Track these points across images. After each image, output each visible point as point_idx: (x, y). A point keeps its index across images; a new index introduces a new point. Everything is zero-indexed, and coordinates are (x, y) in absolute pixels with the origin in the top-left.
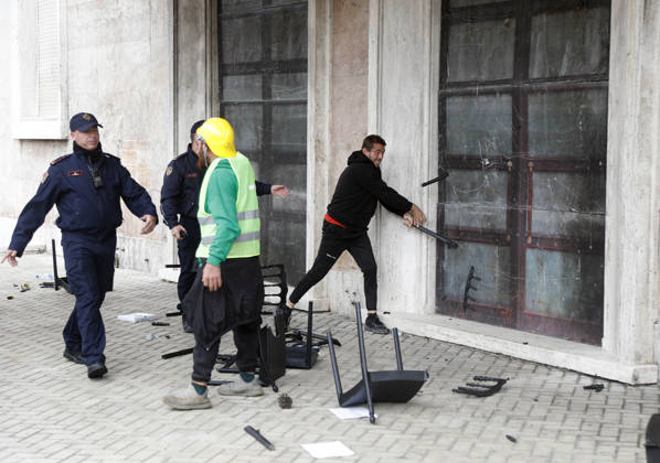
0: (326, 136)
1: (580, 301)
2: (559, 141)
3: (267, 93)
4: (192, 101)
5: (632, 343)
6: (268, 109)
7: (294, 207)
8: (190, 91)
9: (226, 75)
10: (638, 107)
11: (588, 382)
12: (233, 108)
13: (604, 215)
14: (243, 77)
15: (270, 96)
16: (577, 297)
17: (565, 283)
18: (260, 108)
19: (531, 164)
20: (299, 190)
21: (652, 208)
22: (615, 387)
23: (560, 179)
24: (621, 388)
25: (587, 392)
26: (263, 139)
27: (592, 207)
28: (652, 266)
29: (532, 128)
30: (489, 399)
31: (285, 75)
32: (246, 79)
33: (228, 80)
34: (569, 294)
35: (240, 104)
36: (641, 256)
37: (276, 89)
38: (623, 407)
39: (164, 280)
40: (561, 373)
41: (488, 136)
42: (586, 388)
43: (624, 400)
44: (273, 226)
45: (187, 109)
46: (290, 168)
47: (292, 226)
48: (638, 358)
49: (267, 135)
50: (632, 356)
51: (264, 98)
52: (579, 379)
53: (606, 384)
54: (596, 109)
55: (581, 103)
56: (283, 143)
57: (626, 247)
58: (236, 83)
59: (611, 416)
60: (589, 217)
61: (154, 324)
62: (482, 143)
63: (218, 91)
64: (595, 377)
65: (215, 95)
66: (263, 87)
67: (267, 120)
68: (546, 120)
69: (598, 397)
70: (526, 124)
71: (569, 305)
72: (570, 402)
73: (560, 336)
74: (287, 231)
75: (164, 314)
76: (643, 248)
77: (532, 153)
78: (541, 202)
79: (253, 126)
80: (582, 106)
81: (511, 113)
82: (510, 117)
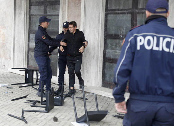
3: (45, 11)
4: (20, 14)
8: (19, 10)
9: (32, 5)
12: (34, 16)
14: (37, 6)
15: (46, 13)
31: (51, 6)
33: (32, 7)
35: (36, 15)
37: (49, 10)
39: (10, 72)
41: (122, 28)
45: (18, 16)
51: (44, 13)
58: (35, 8)
61: (7, 88)
62: (120, 30)
63: (29, 11)
66: (44, 10)
74: (51, 58)
81: (131, 20)
82: (130, 22)
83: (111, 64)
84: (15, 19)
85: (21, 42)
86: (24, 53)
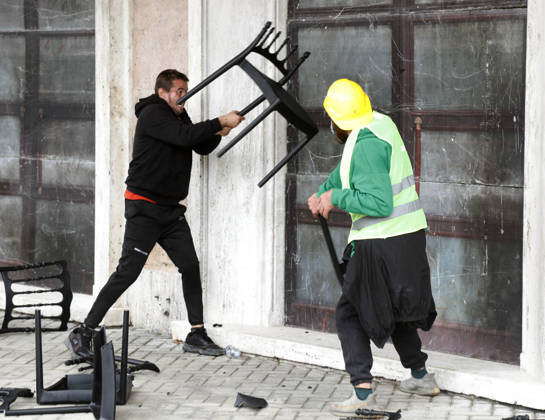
0: (125, 82)
1: (488, 304)
2: (457, 89)
3: (31, 19)
6: (33, 42)
7: (75, 180)
11: (507, 413)
13: (521, 188)
15: (36, 24)
16: (483, 299)
17: (466, 280)
18: (21, 41)
19: (418, 120)
20: (81, 156)
23: (460, 140)
26: (27, 85)
27: (503, 178)
29: (419, 72)
34: (473, 295)
37: (47, 14)
40: (467, 403)
44: (42, 208)
46: (69, 126)
47: (72, 208)
49: (32, 80)
51: (26, 28)
52: (493, 409)
53: (531, 415)
54: (508, 46)
55: (487, 38)
56: (58, 90)
60: (500, 191)
64: (515, 406)
66: (26, 11)
67: (32, 59)
68: (439, 62)
70: (411, 66)
71: (474, 310)
73: (461, 352)
74: (62, 215)
77: (420, 105)
78: (433, 170)
79: (10, 65)
80: (490, 42)
81: (389, 50)
82: (389, 58)
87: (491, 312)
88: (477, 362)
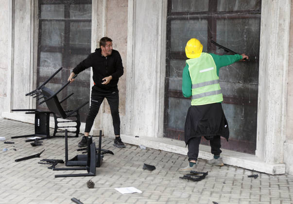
1: (244, 130)
2: (233, 45)
3: (67, 14)
4: (23, 18)
5: (273, 153)
6: (68, 24)
8: (21, 13)
9: (43, 4)
10: (278, 29)
11: (250, 173)
12: (47, 22)
13: (257, 85)
14: (53, 6)
15: (69, 17)
16: (242, 128)
17: (235, 121)
18: (63, 23)
21: (284, 81)
22: (263, 176)
23: (234, 65)
24: (267, 177)
25: (250, 178)
26: (65, 40)
27: (251, 81)
28: (283, 113)
29: (218, 38)
30: (200, 183)
31: (77, 5)
32: (55, 7)
33: (44, 7)
34: (238, 127)
35: (51, 20)
36: (278, 107)
37: (73, 12)
38: (270, 187)
39: (5, 118)
40: (234, 169)
42: (249, 176)
43: (270, 183)
45: (20, 22)
47: (81, 89)
48: (275, 161)
49: (67, 38)
50: (273, 160)
51: (65, 18)
52: (244, 172)
53: (259, 174)
54: (253, 29)
55: (246, 25)
56: (77, 43)
57: (270, 102)
58: (49, 9)
59: (265, 191)
60: (249, 86)
61: (5, 143)
63: (38, 13)
64: (253, 171)
65: (36, 15)
66: (65, 11)
67: (67, 30)
68: (226, 34)
69: (256, 181)
70: (215, 36)
71: (237, 133)
72: (242, 184)
73: (232, 149)
74: (78, 92)
75: (10, 137)
76: (279, 102)
78: (223, 77)
79: (59, 33)
80: (246, 27)
81: (207, 29)
82: (207, 32)
83: (178, 101)
84: (13, 28)
85: (25, 67)
86: (30, 86)
87: (244, 134)
88: (239, 153)
